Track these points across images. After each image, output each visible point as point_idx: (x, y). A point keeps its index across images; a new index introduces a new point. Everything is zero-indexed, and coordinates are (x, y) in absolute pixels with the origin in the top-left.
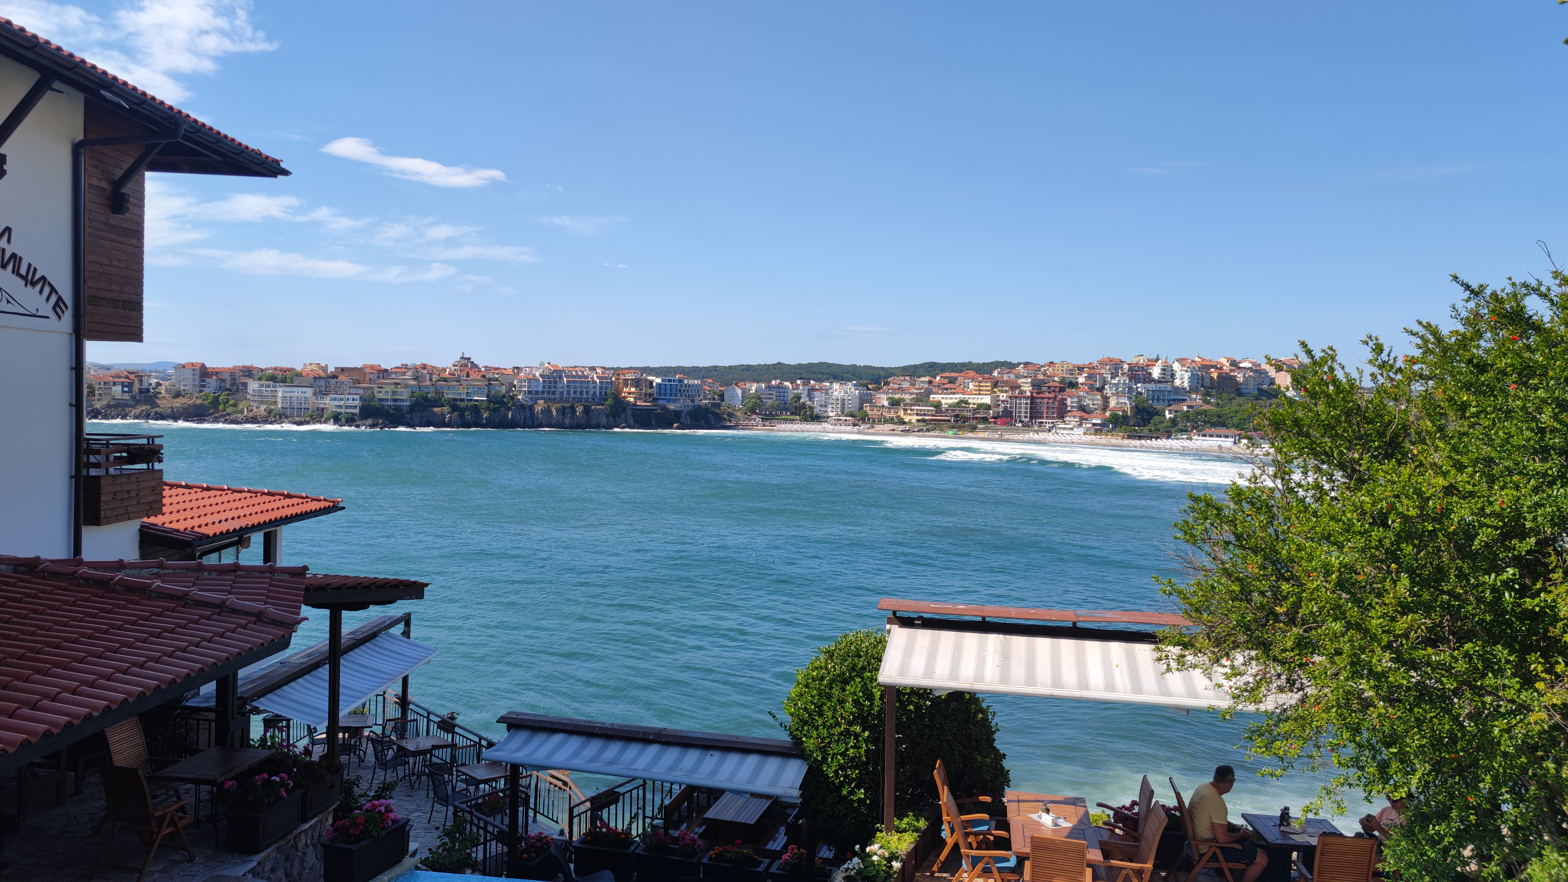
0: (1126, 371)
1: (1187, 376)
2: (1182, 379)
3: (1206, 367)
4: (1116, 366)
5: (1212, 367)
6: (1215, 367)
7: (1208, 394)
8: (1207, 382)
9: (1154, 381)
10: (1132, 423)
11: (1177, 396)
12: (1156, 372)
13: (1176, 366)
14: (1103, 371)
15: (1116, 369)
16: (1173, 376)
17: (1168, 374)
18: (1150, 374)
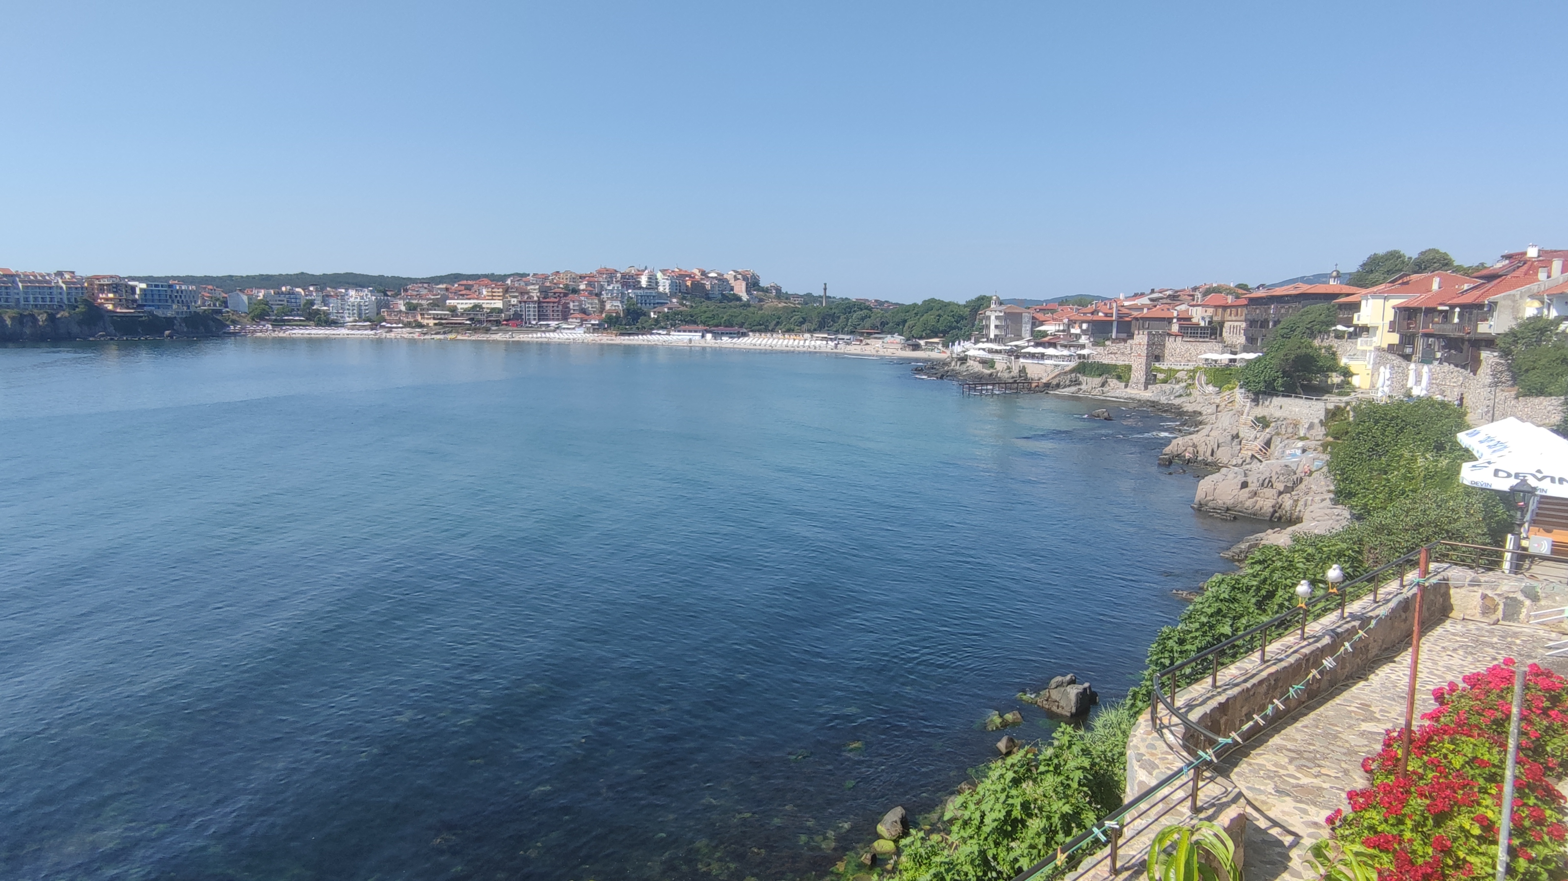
0: (619, 279)
1: (668, 283)
2: (664, 286)
3: (682, 276)
4: (611, 275)
5: (687, 276)
6: (690, 276)
7: (684, 298)
8: (683, 289)
9: (641, 288)
10: (624, 322)
11: (659, 300)
12: (644, 281)
13: (659, 275)
14: (601, 279)
15: (611, 277)
16: (657, 283)
17: (653, 281)
18: (639, 282)
